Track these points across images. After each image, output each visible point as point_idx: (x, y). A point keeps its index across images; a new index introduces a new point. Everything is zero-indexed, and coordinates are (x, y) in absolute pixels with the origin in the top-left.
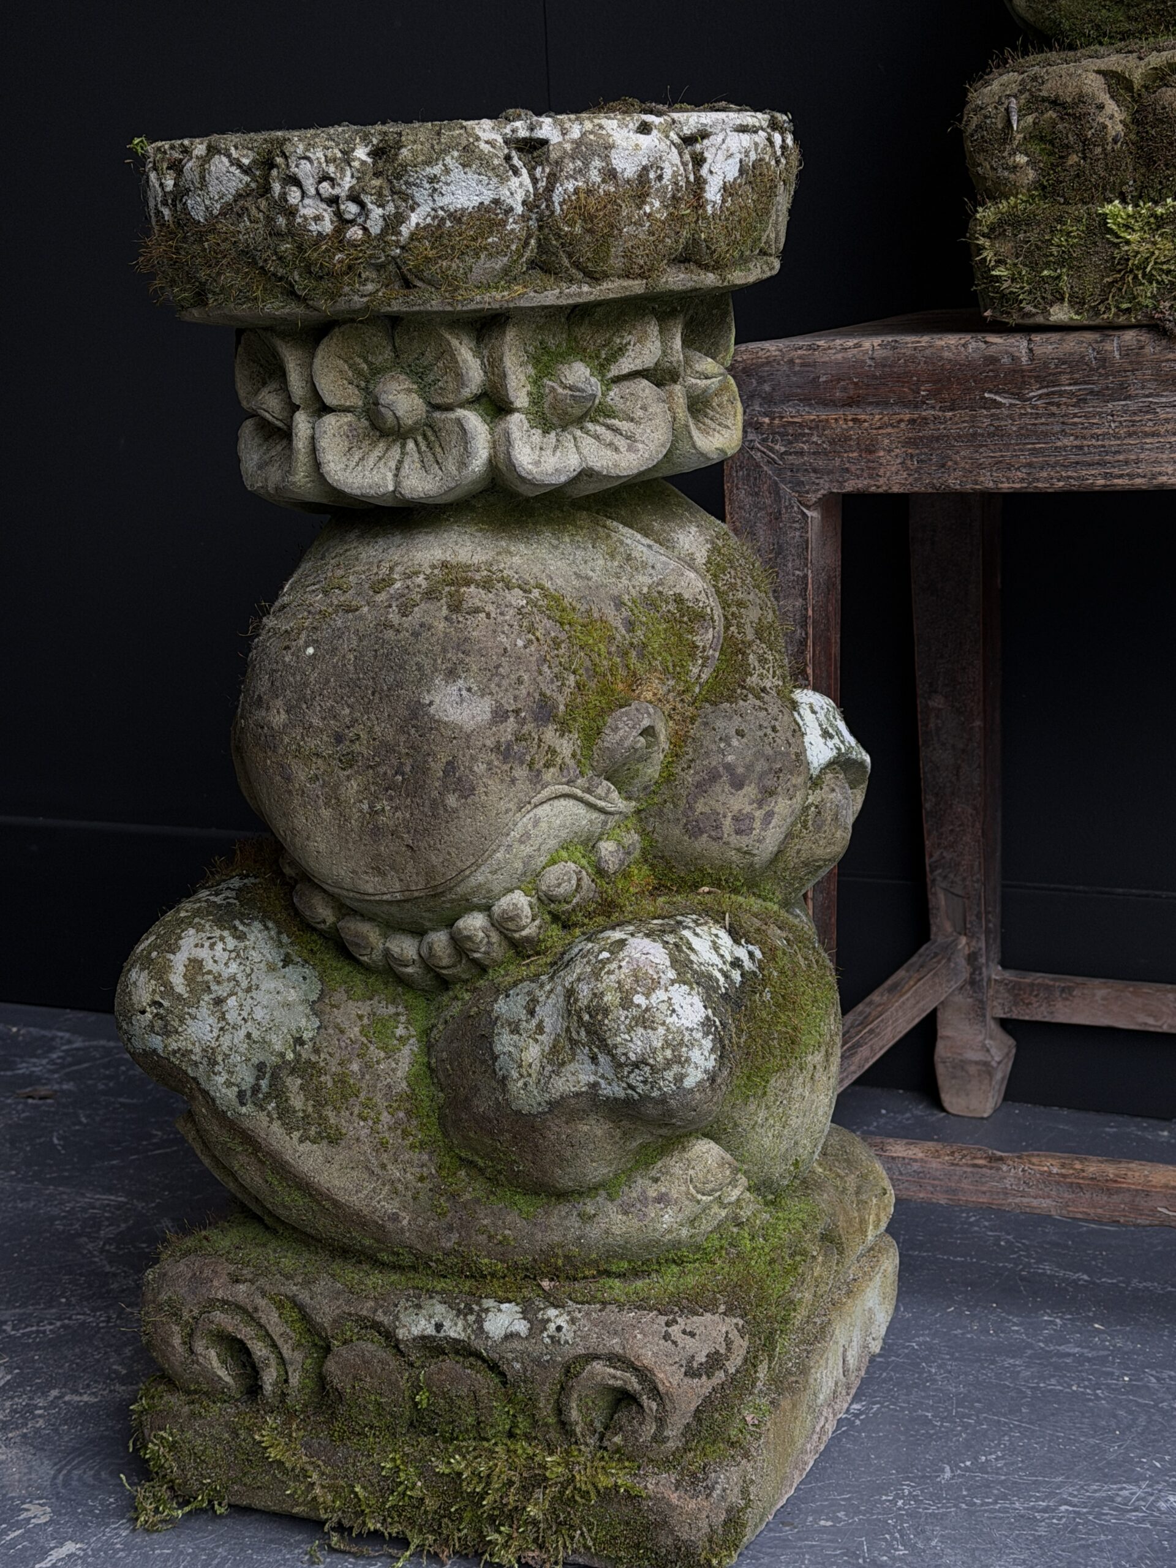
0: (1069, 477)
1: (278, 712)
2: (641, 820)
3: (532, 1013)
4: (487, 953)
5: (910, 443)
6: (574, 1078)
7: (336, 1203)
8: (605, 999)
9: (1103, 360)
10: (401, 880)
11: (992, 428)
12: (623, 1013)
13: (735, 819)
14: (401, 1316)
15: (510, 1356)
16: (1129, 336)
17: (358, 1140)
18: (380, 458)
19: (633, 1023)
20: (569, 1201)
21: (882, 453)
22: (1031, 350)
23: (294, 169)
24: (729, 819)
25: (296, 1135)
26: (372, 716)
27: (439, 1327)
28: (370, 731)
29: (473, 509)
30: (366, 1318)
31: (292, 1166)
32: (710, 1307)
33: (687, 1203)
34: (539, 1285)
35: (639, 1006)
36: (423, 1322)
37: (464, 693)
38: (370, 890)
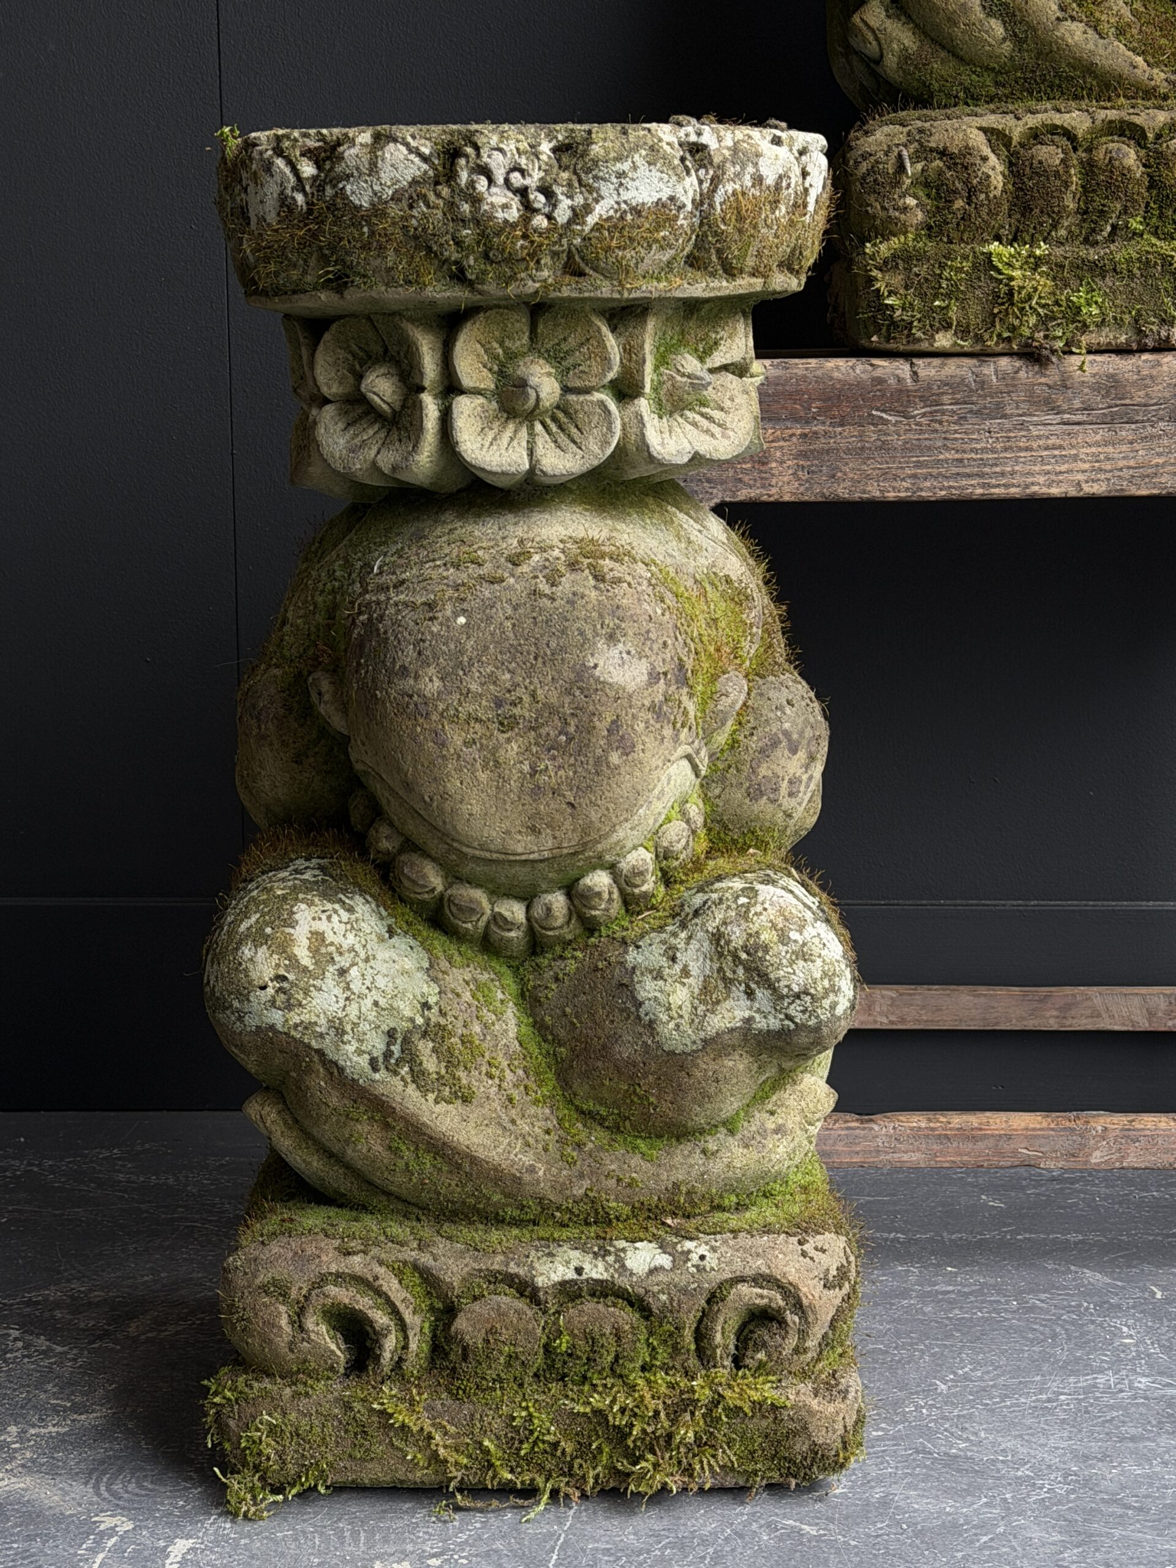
0: (950, 487)
1: (431, 680)
3: (674, 959)
4: (607, 910)
5: (802, 455)
6: (730, 1014)
7: (474, 1160)
8: (762, 937)
9: (982, 384)
10: (555, 838)
11: (879, 443)
12: (782, 949)
13: (791, 782)
14: (536, 1265)
15: (656, 1289)
16: (1004, 362)
17: (488, 1097)
18: (512, 439)
19: (794, 957)
20: (689, 1141)
21: (774, 465)
22: (915, 373)
23: (485, 159)
24: (786, 782)
25: (431, 1097)
26: (536, 680)
27: (579, 1270)
28: (533, 695)
29: (571, 491)
30: (499, 1272)
31: (428, 1127)
32: (825, 1227)
33: (798, 1132)
34: (664, 1224)
35: (795, 941)
36: (561, 1269)
37: (624, 655)
38: (520, 850)
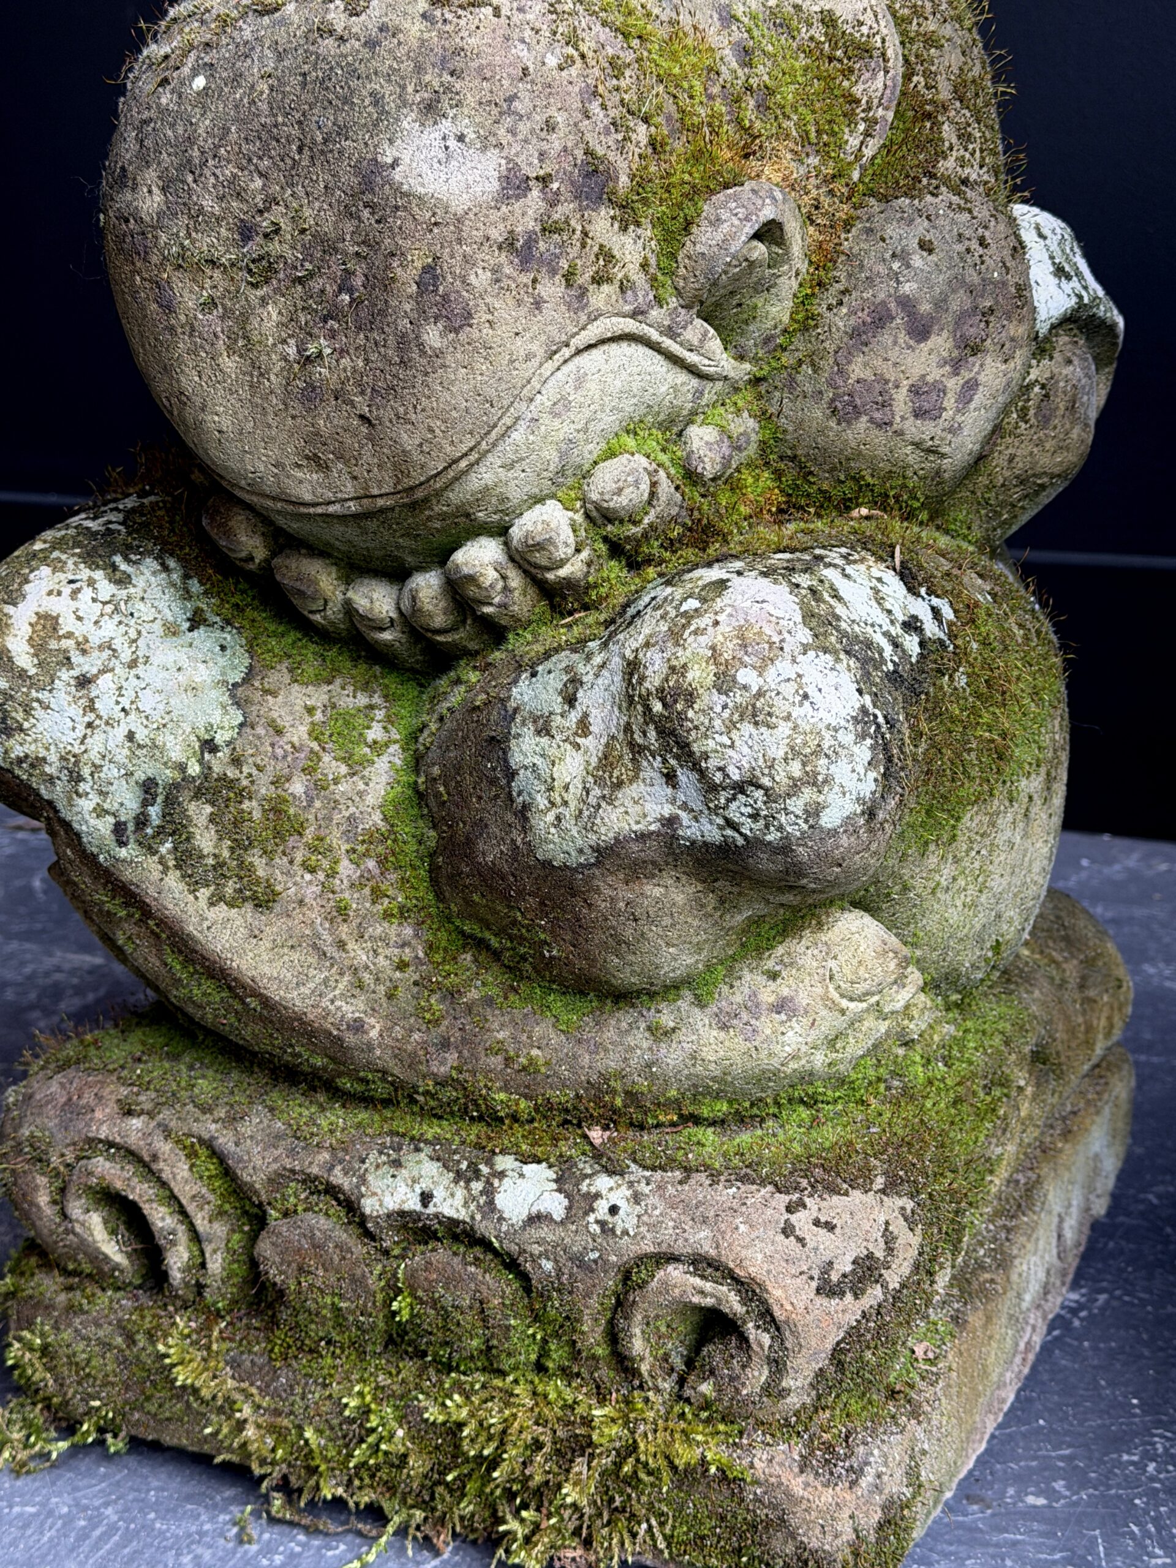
1: (150, 192)
2: (760, 397)
3: (571, 701)
4: (503, 606)
6: (638, 808)
7: (265, 1001)
8: (690, 676)
10: (355, 478)
12: (718, 699)
13: (914, 390)
14: (370, 1178)
15: (536, 1249)
17: (301, 902)
19: (736, 717)
20: (633, 1006)
24: (904, 390)
25: (204, 893)
26: (299, 190)
27: (426, 1198)
28: (297, 216)
30: (316, 1178)
31: (197, 942)
32: (861, 1180)
33: (824, 1012)
34: (585, 1137)
35: (745, 687)
36: (403, 1189)
37: (452, 143)
38: (308, 497)
